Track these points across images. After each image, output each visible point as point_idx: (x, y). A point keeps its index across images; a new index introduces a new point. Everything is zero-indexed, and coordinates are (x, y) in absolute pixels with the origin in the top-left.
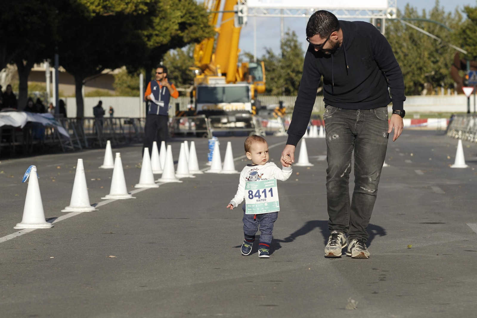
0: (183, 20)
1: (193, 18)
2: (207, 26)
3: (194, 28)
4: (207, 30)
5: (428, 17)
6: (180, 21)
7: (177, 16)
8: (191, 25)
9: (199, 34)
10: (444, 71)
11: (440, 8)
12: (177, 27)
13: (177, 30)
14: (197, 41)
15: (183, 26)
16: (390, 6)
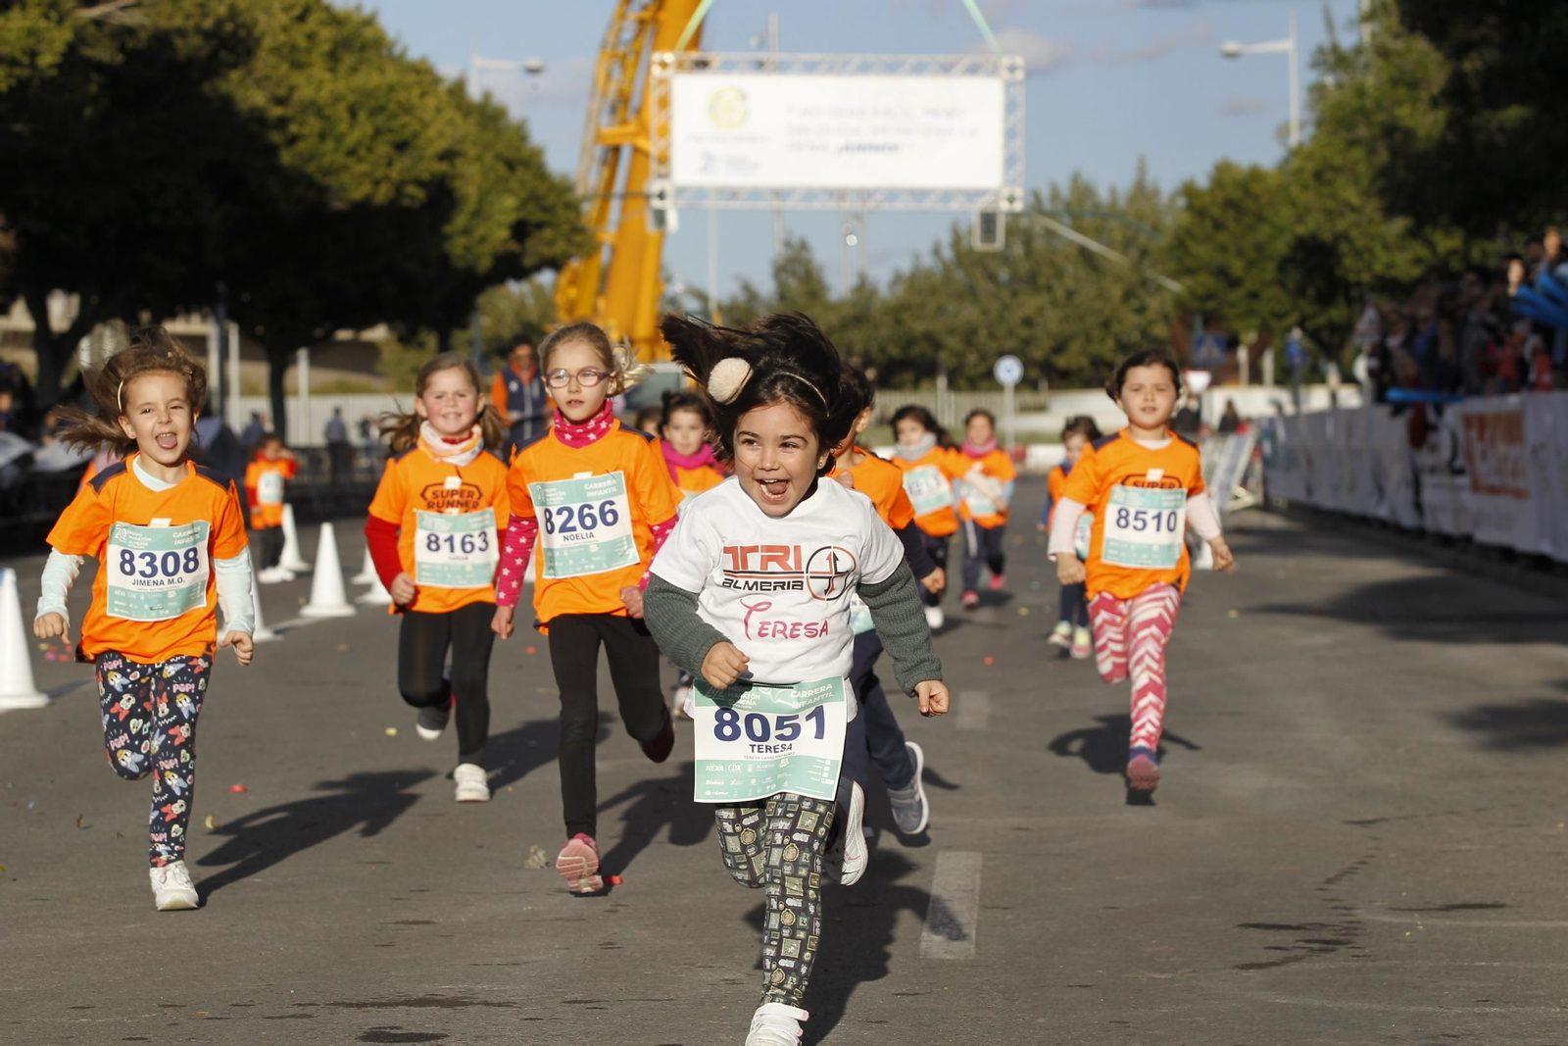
0: (522, 215)
1: (545, 209)
2: (577, 229)
3: (547, 233)
4: (578, 238)
5: (1122, 203)
6: (512, 218)
7: (507, 206)
8: (540, 226)
9: (560, 247)
10: (1160, 331)
11: (1149, 180)
12: (503, 234)
13: (505, 241)
14: (556, 264)
15: (521, 230)
16: (1010, 181)
